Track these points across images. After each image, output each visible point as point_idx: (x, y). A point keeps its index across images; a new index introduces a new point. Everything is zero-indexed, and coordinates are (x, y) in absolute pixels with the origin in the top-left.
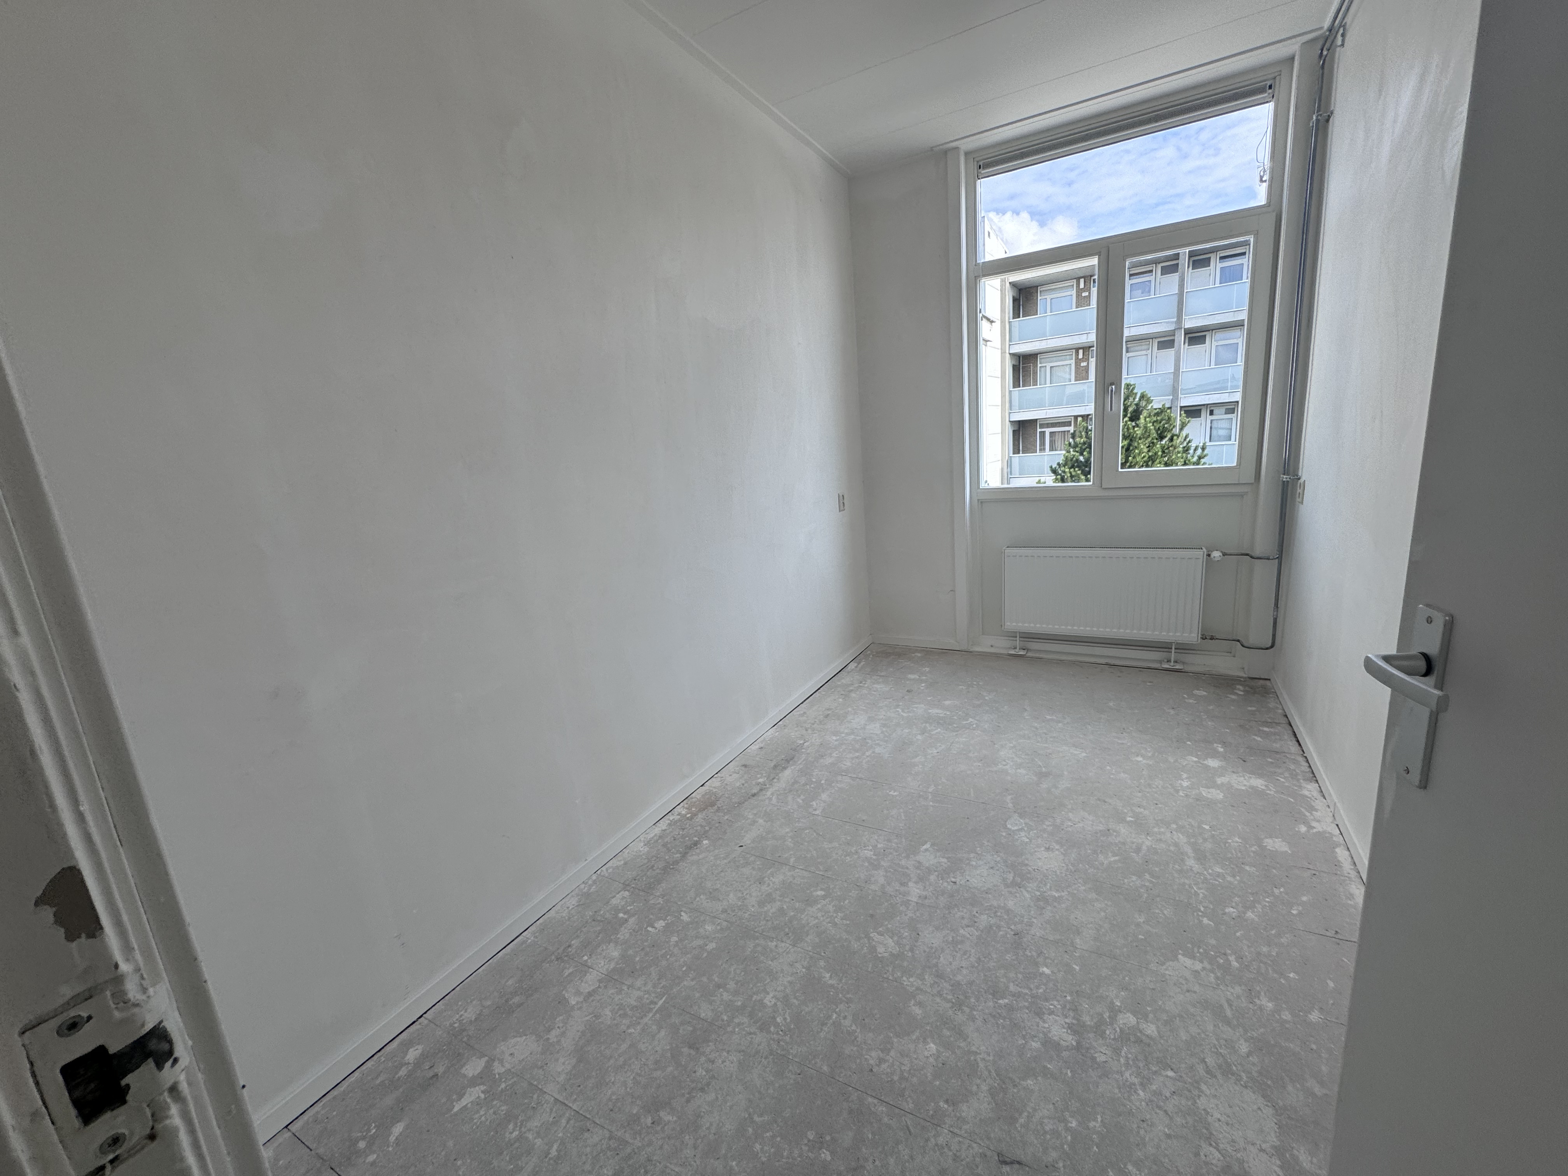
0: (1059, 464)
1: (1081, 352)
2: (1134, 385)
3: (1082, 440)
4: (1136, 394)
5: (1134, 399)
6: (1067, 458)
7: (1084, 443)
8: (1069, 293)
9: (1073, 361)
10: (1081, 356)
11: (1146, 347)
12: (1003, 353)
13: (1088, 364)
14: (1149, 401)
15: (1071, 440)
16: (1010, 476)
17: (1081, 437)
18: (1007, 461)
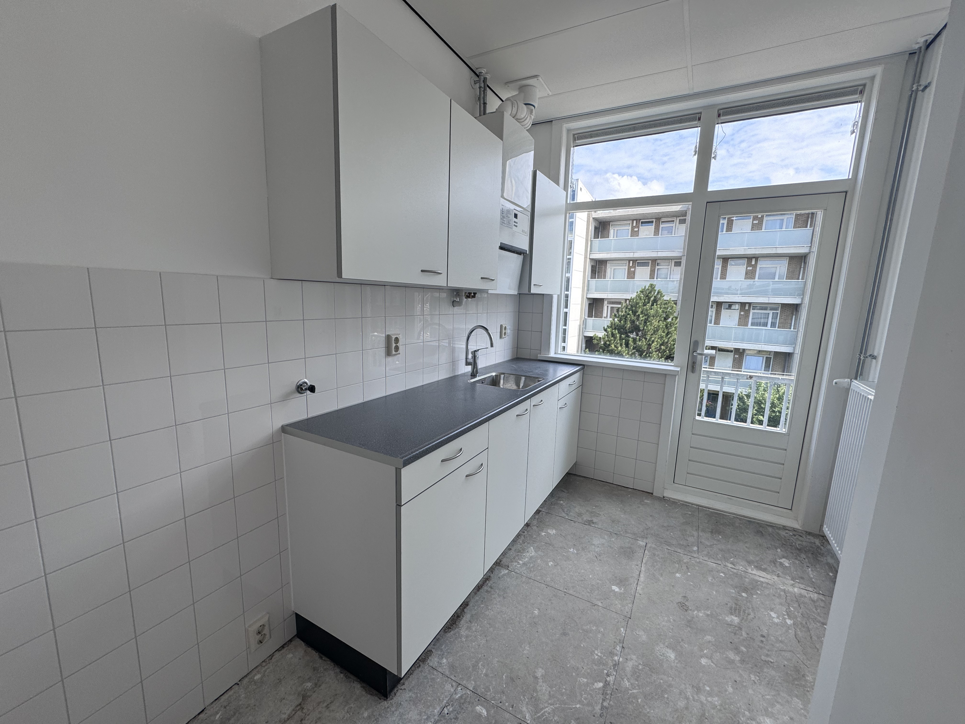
0: (608, 326)
1: (631, 262)
2: (655, 285)
3: (622, 314)
4: (655, 290)
5: (654, 293)
6: (612, 323)
7: (624, 315)
8: (627, 228)
9: (627, 267)
10: (631, 265)
11: (667, 264)
12: (586, 257)
13: (635, 270)
14: (662, 296)
15: (616, 313)
16: (584, 330)
17: (622, 312)
18: (583, 321)
